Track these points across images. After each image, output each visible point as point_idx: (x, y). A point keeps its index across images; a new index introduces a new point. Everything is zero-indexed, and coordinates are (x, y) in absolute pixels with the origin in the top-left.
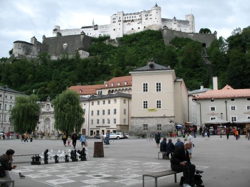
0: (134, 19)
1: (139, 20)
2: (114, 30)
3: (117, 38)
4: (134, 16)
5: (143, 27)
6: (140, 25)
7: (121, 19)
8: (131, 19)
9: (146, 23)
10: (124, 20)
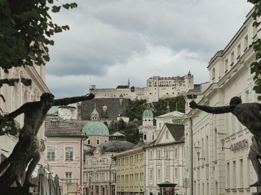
0: (168, 84)
1: (173, 85)
2: (150, 94)
3: (153, 103)
4: (169, 81)
5: (177, 94)
6: (174, 91)
7: (157, 84)
8: (166, 84)
9: (180, 88)
10: (159, 84)
